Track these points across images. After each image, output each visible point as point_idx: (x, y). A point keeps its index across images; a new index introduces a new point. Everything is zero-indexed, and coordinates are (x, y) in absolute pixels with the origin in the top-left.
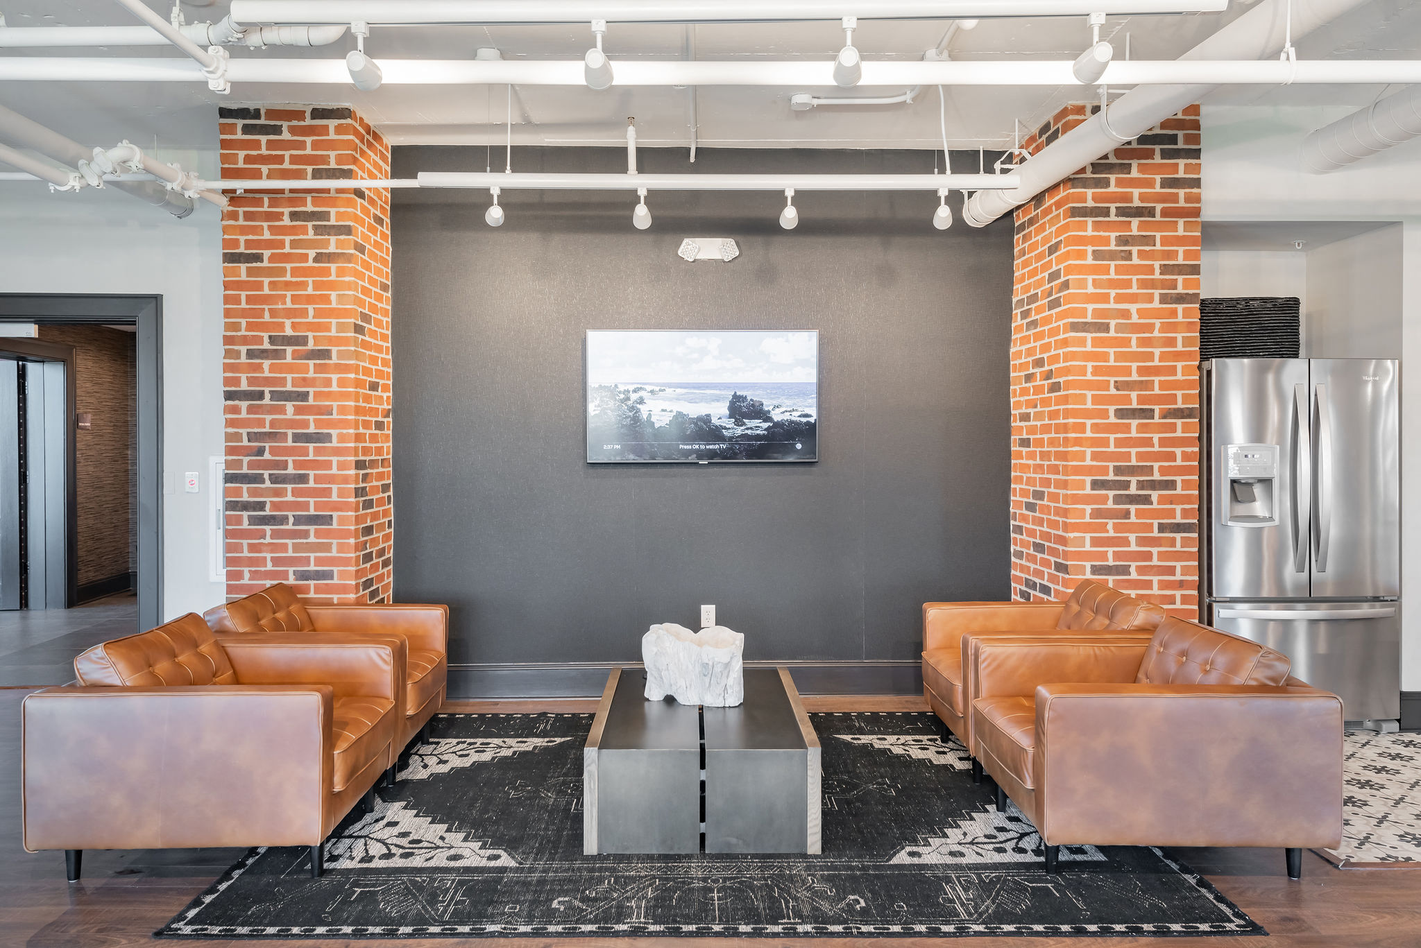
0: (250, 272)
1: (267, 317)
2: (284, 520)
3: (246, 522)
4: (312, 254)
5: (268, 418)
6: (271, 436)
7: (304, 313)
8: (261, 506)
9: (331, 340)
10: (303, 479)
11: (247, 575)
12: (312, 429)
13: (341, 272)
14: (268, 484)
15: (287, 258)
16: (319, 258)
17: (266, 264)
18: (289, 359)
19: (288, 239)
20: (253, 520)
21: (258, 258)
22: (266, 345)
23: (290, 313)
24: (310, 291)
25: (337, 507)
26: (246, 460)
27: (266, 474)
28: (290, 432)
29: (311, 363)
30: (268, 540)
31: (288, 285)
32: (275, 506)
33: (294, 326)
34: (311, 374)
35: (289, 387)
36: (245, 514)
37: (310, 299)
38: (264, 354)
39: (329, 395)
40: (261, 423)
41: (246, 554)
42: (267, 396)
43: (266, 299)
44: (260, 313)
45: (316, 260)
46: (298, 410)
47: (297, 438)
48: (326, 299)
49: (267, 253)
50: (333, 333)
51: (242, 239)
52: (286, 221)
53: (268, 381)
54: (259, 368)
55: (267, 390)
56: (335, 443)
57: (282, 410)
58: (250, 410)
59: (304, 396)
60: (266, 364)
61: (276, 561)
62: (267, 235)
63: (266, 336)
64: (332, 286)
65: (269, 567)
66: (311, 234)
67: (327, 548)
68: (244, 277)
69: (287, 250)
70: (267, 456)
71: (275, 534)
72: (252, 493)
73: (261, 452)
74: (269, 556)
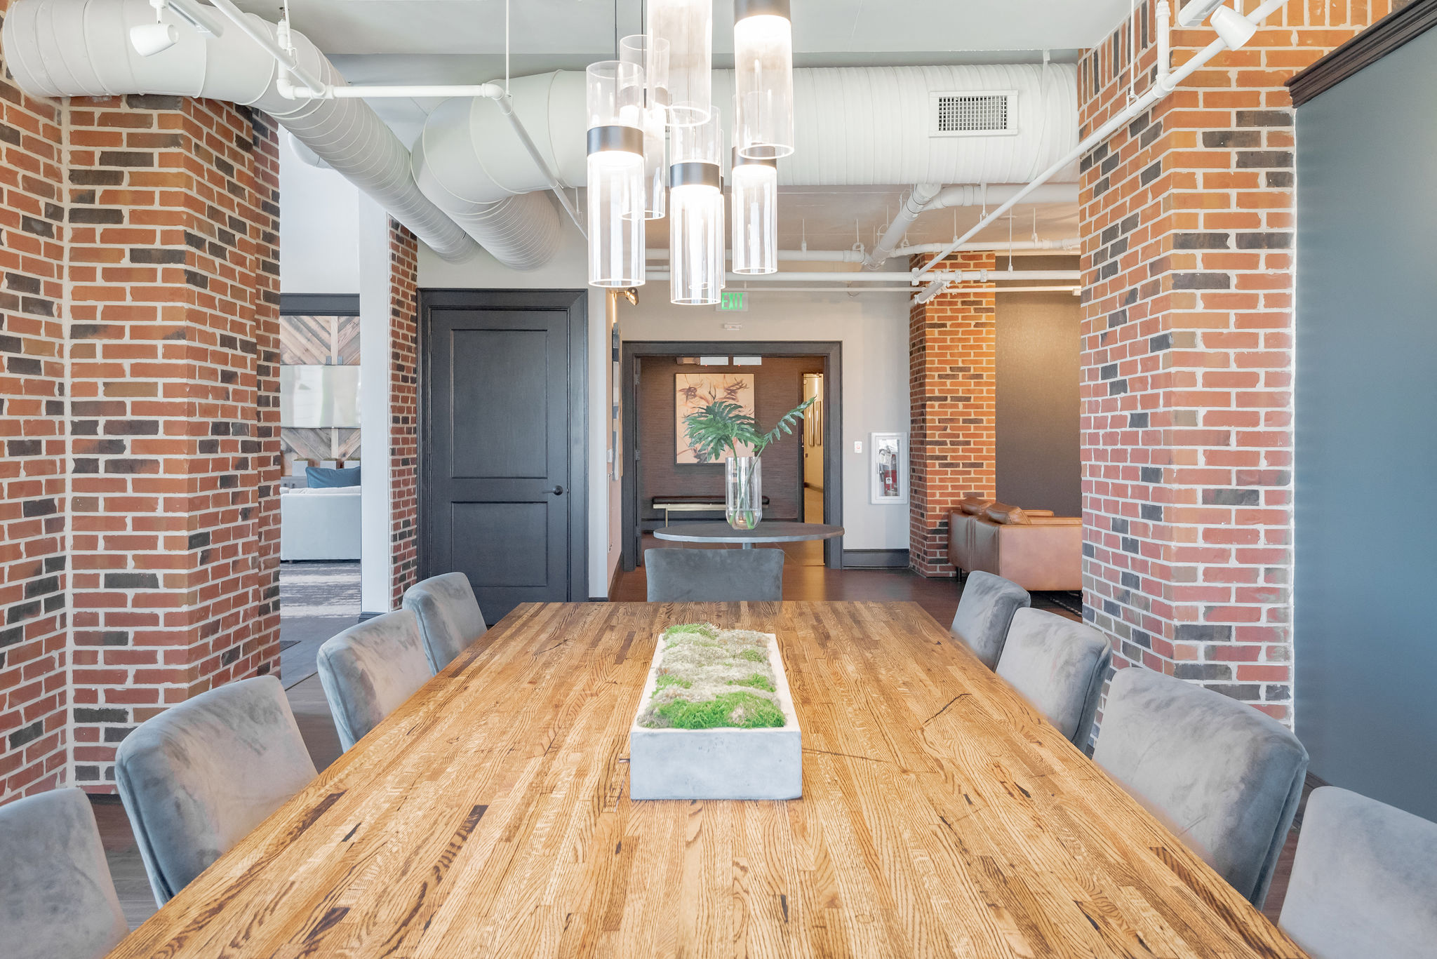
0: (940, 333)
1: (949, 357)
2: (958, 465)
3: (937, 466)
4: (973, 323)
5: (950, 410)
6: (951, 420)
7: (969, 355)
8: (945, 458)
9: (983, 369)
10: (968, 443)
11: (938, 495)
12: (973, 417)
13: (988, 332)
14: (949, 446)
15: (959, 325)
17: (949, 328)
18: (960, 379)
19: (960, 315)
20: (941, 465)
21: (944, 325)
22: (949, 372)
23: (961, 355)
24: (972, 343)
25: (986, 457)
26: (937, 433)
27: (948, 441)
28: (961, 418)
29: (972, 381)
30: (949, 476)
31: (960, 340)
32: (953, 458)
33: (963, 361)
34: (972, 387)
35: (960, 394)
36: (937, 462)
37: (972, 347)
38: (947, 376)
39: (981, 398)
40: (946, 413)
41: (937, 483)
42: (949, 399)
43: (948, 348)
44: (944, 355)
45: (975, 326)
46: (965, 407)
47: (965, 421)
48: (980, 347)
49: (949, 323)
50: (984, 365)
51: (936, 315)
52: (959, 306)
53: (949, 391)
54: (944, 384)
55: (949, 396)
56: (985, 424)
57: (956, 406)
58: (940, 406)
59: (968, 399)
60: (948, 382)
61: (953, 487)
62: (949, 313)
63: (948, 367)
64: (983, 340)
65: (950, 490)
66: (973, 313)
67: (980, 480)
68: (936, 336)
69: (960, 321)
70: (949, 431)
71: (953, 473)
72: (940, 450)
73: (945, 429)
74: (950, 484)
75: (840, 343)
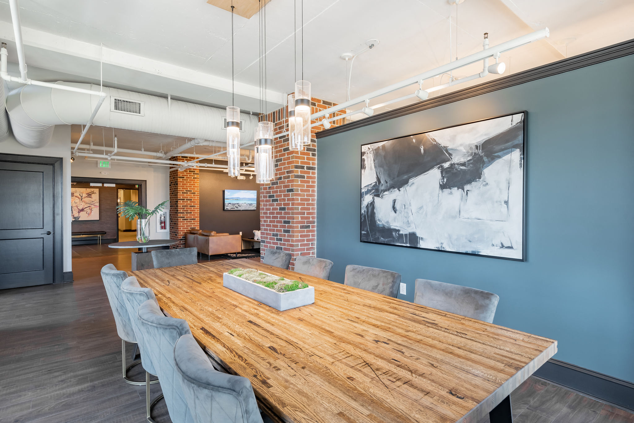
0: (182, 180)
1: (185, 187)
2: (188, 219)
3: (182, 220)
4: (193, 177)
5: (185, 203)
6: (186, 206)
7: (191, 187)
8: (184, 217)
9: (196, 191)
10: (191, 213)
11: (182, 228)
12: (192, 205)
13: (197, 180)
14: (185, 214)
15: (188, 178)
16: (194, 178)
17: (185, 178)
18: (189, 194)
19: (189, 175)
20: (183, 220)
21: (184, 178)
22: (185, 192)
23: (189, 187)
24: (192, 183)
25: (197, 217)
26: (182, 210)
27: (185, 212)
28: (189, 205)
29: (192, 194)
30: (185, 223)
31: (189, 182)
32: (186, 217)
33: (190, 189)
34: (192, 196)
35: (189, 198)
36: (182, 219)
37: (192, 184)
38: (185, 193)
39: (195, 200)
40: (184, 204)
41: (182, 225)
42: (185, 200)
43: (185, 184)
44: (184, 186)
45: (193, 178)
46: (190, 202)
47: (190, 206)
48: (195, 185)
49: (185, 177)
50: (196, 190)
51: (181, 174)
52: (188, 172)
53: (185, 197)
54: (184, 195)
55: (185, 199)
56: (196, 207)
57: (188, 202)
58: (182, 202)
59: (191, 200)
60: (185, 194)
61: (187, 226)
62: (185, 174)
63: (185, 190)
64: (196, 183)
65: (186, 227)
66: (192, 174)
67: (195, 224)
68: (181, 180)
69: (189, 176)
70: (185, 209)
71: (186, 222)
72: (182, 215)
73: (184, 209)
74: (185, 225)
75: (146, 181)
